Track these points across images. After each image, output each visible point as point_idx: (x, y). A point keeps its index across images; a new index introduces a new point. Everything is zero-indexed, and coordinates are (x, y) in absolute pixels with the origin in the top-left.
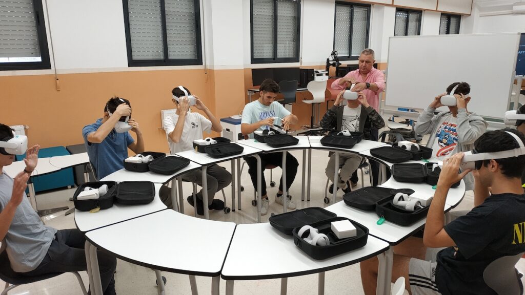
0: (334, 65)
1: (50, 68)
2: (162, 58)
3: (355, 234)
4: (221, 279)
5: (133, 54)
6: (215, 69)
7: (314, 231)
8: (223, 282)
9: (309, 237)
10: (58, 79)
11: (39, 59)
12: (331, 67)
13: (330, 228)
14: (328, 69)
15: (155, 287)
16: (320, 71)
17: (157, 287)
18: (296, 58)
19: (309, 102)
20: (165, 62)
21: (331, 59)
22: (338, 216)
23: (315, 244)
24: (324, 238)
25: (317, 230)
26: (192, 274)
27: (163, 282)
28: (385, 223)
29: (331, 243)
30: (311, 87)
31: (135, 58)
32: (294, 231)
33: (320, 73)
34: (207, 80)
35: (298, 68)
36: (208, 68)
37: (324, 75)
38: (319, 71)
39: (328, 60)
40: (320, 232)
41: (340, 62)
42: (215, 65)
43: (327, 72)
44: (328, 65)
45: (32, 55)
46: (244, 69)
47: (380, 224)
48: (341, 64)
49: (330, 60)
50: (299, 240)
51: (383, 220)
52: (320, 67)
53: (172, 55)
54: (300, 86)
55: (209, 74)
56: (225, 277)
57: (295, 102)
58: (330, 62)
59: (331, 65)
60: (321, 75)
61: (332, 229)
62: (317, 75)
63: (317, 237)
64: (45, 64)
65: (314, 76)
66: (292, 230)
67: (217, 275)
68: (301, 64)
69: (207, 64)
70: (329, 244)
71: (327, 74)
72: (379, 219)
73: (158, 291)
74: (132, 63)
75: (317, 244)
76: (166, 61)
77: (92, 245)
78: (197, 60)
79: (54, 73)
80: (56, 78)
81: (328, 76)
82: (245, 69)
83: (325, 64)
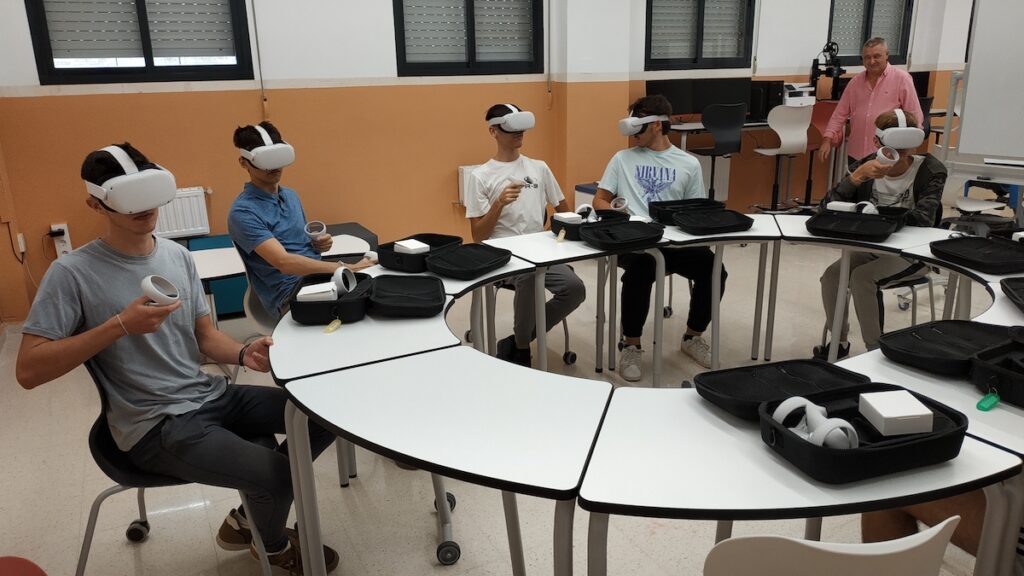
0: (828, 73)
1: (251, 77)
2: (463, 58)
3: (928, 427)
4: (578, 509)
5: (408, 50)
6: (570, 80)
7: (815, 411)
8: (581, 517)
9: (802, 424)
10: (265, 100)
11: (231, 60)
12: (822, 78)
13: (857, 408)
14: (814, 83)
15: (432, 513)
16: (797, 87)
17: (436, 514)
18: (744, 58)
19: (771, 152)
20: (469, 67)
21: (822, 60)
22: (873, 381)
23: (820, 443)
24: (843, 429)
25: (823, 409)
26: (510, 488)
27: (448, 504)
28: (998, 406)
29: (861, 445)
30: (775, 119)
31: (410, 58)
32: (762, 408)
33: (798, 90)
34: (551, 105)
35: (748, 79)
36: (555, 79)
37: (806, 95)
38: (794, 85)
39: (816, 63)
40: (830, 415)
41: (844, 68)
42: (568, 71)
43: (813, 89)
44: (816, 72)
45: (221, 52)
46: (630, 82)
47: (987, 410)
48: (844, 72)
49: (820, 62)
50: (776, 430)
51: (993, 399)
52: (798, 79)
53: (485, 53)
54: (750, 119)
55: (557, 93)
56: (587, 505)
57: (739, 151)
58: (820, 67)
59: (823, 72)
60: (799, 94)
61: (861, 410)
62: (791, 95)
63: (823, 427)
64: (244, 70)
65: (782, 96)
66: (755, 407)
67: (567, 498)
68: (754, 72)
69: (552, 72)
70: (856, 446)
71: (812, 94)
72: (982, 397)
73: (438, 525)
74: (405, 68)
75: (824, 444)
76: (472, 65)
77: (298, 411)
78: (534, 63)
79: (259, 87)
80: (263, 96)
81: (814, 98)
82: (632, 83)
83: (808, 72)
